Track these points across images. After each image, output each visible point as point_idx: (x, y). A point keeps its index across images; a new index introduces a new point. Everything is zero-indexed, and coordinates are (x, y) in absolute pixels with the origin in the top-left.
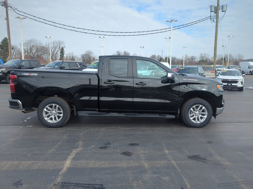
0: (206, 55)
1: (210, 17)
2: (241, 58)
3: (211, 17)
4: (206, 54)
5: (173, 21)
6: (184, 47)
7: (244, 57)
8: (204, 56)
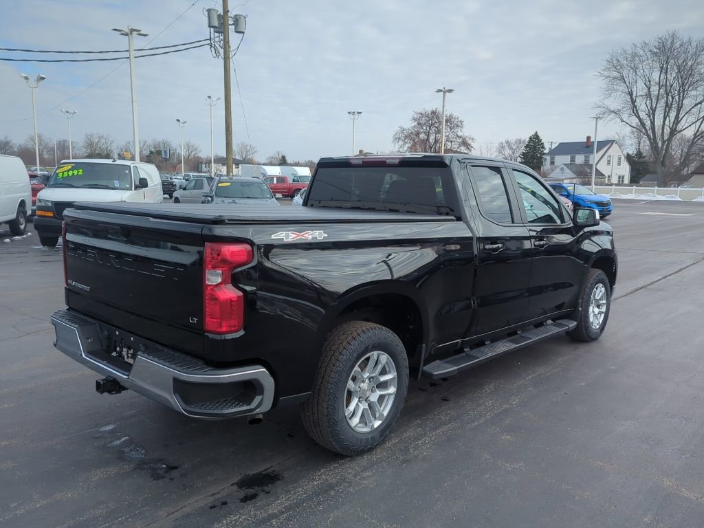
0: (103, 141)
1: (208, 42)
2: (193, 153)
3: (210, 39)
4: (102, 137)
5: (135, 32)
6: (67, 112)
7: (200, 151)
8: (96, 141)
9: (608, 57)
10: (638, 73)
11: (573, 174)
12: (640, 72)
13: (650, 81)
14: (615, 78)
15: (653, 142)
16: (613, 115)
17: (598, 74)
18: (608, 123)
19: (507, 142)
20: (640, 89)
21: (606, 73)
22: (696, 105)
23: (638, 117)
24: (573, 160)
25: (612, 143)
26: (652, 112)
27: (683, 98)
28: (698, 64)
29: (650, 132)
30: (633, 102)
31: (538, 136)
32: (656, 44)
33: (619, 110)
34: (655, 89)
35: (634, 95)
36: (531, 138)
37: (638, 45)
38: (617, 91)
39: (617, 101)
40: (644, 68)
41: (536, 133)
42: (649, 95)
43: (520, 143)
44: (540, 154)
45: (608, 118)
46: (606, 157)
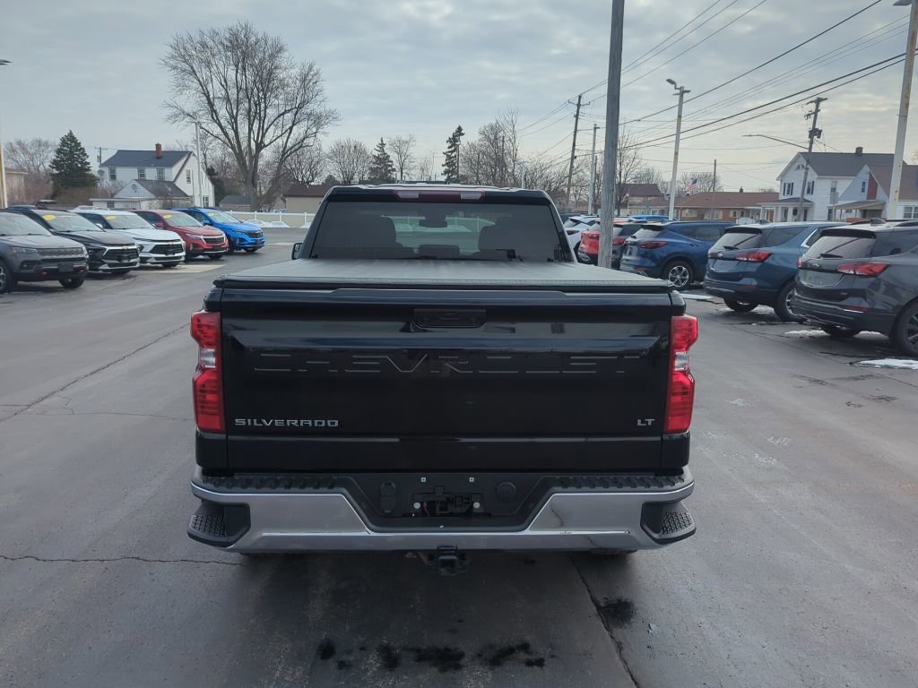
9: (172, 42)
10: (212, 69)
11: (149, 194)
12: (214, 69)
13: (225, 81)
14: (184, 71)
15: (239, 155)
16: (188, 119)
17: (162, 62)
18: (183, 129)
19: (19, 143)
20: (216, 89)
21: (172, 62)
22: (279, 116)
23: (220, 125)
24: (142, 175)
25: (189, 155)
26: (234, 119)
27: (266, 108)
28: (276, 68)
29: (234, 142)
30: (211, 104)
31: (74, 138)
32: (228, 35)
33: (195, 113)
34: (233, 92)
35: (211, 96)
36: (63, 140)
37: (205, 32)
38: (188, 88)
39: (191, 100)
40: (218, 63)
41: (71, 133)
42: (228, 100)
43: (40, 145)
44: (81, 163)
45: (184, 122)
46: (184, 172)
